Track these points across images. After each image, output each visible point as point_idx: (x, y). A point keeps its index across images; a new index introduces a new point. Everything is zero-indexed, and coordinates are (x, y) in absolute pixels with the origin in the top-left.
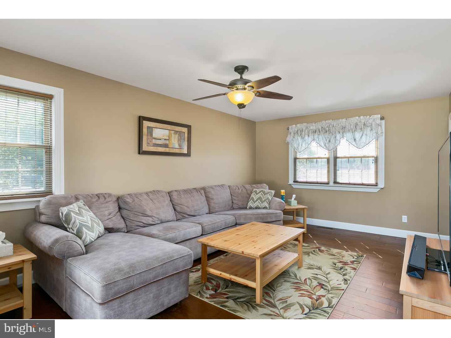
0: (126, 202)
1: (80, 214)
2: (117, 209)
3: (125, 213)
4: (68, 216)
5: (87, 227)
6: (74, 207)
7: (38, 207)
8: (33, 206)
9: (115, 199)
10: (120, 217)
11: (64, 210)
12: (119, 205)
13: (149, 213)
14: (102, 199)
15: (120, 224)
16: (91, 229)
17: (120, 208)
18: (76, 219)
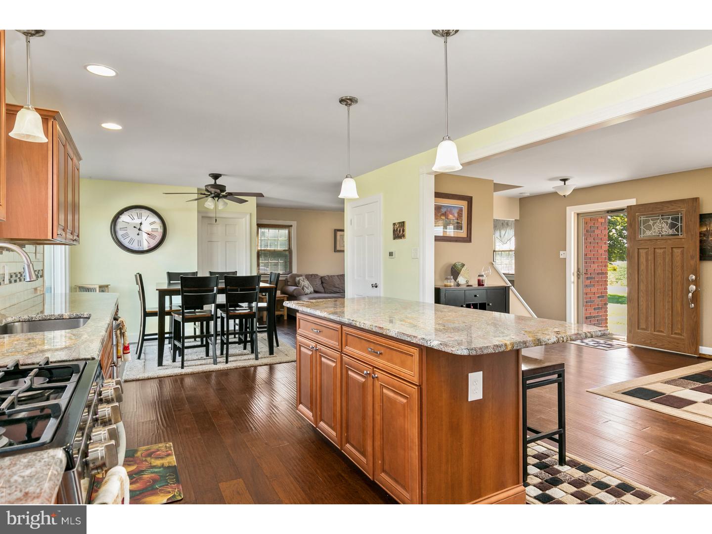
0: (325, 279)
1: (304, 281)
2: (320, 282)
3: (324, 285)
4: (299, 281)
5: (306, 287)
6: (301, 278)
7: (287, 279)
8: (284, 279)
9: (320, 278)
10: (321, 287)
11: (298, 279)
12: (322, 281)
13: (337, 286)
14: (313, 277)
15: (322, 289)
16: (308, 288)
17: (322, 283)
18: (302, 283)
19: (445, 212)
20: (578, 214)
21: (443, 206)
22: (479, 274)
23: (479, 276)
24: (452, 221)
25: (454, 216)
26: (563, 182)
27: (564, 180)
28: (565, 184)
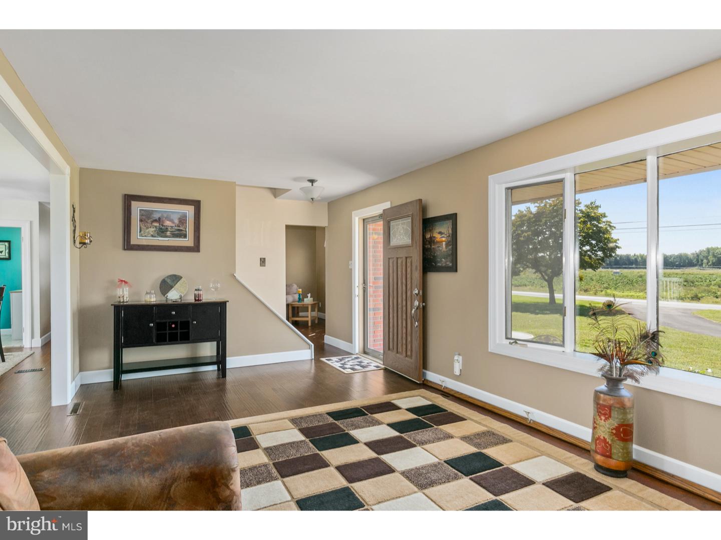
19: (159, 218)
20: (364, 220)
21: (156, 211)
22: (195, 288)
23: (196, 290)
24: (169, 228)
25: (173, 223)
26: (311, 184)
27: (312, 181)
28: (312, 185)
